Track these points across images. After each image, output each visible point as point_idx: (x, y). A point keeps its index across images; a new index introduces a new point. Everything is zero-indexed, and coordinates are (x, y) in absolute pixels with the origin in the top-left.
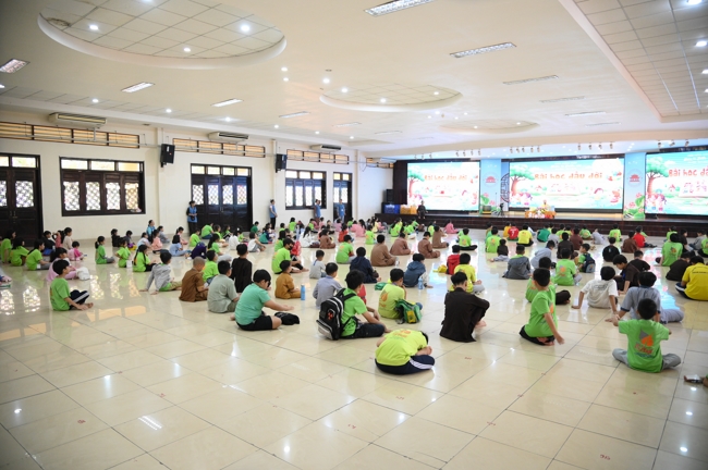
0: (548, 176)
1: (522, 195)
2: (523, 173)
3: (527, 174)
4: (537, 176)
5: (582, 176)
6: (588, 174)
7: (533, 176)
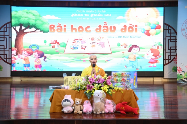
0: (68, 28)
1: (31, 54)
2: (32, 22)
3: (38, 23)
4: (52, 27)
5: (113, 29)
6: (119, 27)
7: (47, 27)
